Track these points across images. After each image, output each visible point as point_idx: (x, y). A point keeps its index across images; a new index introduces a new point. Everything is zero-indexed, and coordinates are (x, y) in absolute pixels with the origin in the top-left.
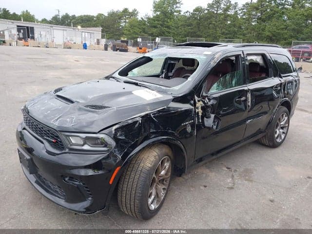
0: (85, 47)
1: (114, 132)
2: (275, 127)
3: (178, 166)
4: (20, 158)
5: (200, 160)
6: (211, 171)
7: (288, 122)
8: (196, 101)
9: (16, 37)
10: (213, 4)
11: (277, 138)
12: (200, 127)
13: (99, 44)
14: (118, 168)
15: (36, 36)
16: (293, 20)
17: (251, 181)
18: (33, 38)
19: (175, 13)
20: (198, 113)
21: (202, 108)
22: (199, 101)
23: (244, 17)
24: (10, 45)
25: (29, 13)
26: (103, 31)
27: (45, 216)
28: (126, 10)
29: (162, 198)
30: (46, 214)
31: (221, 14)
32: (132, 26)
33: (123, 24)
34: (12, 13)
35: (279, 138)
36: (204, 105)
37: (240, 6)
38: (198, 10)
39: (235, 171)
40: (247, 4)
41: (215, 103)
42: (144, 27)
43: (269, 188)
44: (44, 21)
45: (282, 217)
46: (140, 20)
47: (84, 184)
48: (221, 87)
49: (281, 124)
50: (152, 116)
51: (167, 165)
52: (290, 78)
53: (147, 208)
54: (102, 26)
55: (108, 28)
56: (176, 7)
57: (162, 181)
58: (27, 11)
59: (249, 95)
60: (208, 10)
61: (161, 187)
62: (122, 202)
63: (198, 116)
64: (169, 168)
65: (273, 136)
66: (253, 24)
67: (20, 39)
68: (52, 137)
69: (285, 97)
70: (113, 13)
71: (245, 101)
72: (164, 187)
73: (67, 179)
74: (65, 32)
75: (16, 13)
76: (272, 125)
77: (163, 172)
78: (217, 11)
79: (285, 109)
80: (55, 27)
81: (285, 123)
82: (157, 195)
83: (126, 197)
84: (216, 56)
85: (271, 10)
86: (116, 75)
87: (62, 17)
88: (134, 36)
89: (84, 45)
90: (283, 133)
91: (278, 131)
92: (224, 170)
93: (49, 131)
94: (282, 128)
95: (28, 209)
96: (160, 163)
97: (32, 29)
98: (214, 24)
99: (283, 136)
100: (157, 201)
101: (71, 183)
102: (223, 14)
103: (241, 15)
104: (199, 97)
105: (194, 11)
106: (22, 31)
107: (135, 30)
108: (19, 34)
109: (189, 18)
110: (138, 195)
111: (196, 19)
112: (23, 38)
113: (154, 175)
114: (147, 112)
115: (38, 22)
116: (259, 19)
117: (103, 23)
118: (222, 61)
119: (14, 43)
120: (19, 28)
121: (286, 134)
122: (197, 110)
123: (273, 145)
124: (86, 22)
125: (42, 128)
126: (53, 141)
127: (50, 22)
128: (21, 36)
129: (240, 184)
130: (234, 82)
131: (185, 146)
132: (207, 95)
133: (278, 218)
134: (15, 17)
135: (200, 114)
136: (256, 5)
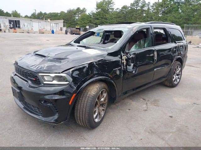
0: (53, 32)
1: (71, 72)
2: (173, 74)
3: (112, 96)
4: (13, 93)
5: (126, 93)
6: (133, 101)
7: (181, 71)
8: (122, 55)
9: (8, 27)
10: (134, 4)
11: (174, 81)
12: (125, 72)
13: (62, 31)
14: (74, 95)
15: (21, 26)
16: (185, 13)
17: (158, 106)
18: (19, 27)
19: (110, 10)
20: (123, 63)
21: (126, 60)
22: (124, 55)
23: (154, 11)
24: (5, 32)
25: (17, 12)
26: (64, 22)
27: (29, 128)
28: (78, 9)
29: (103, 116)
30: (30, 127)
31: (139, 10)
32: (83, 19)
33: (77, 18)
34: (5, 12)
35: (176, 82)
36: (127, 58)
37: (151, 4)
38: (124, 7)
39: (148, 101)
40: (156, 3)
41: (134, 57)
42: (90, 19)
43: (169, 110)
44: (26, 17)
45: (177, 126)
46: (88, 15)
47: (53, 105)
48: (137, 47)
49: (177, 72)
50: (95, 64)
51: (105, 95)
52: (182, 44)
53: (93, 121)
54: (63, 19)
55: (67, 21)
56: (111, 6)
57: (102, 105)
58: (15, 11)
59: (156, 53)
60: (131, 7)
61: (101, 108)
62: (77, 117)
63: (124, 65)
64: (106, 97)
65: (172, 80)
66: (160, 15)
67: (11, 28)
68: (33, 77)
69: (178, 55)
70: (71, 10)
71: (153, 56)
72: (103, 109)
73: (42, 102)
74: (40, 23)
75: (8, 12)
76: (171, 73)
77: (102, 99)
78: (137, 8)
79: (179, 63)
80: (33, 20)
81: (179, 72)
82: (99, 114)
83: (80, 113)
84: (134, 28)
85: (171, 7)
86: (73, 43)
87: (38, 14)
88: (84, 25)
89: (52, 32)
90: (178, 78)
91: (175, 77)
92: (141, 100)
93: (31, 74)
94: (178, 75)
95: (19, 124)
96: (100, 92)
97: (19, 21)
98: (135, 16)
99: (178, 80)
100: (99, 117)
101: (45, 104)
102: (140, 9)
103: (152, 10)
104: (124, 53)
105: (122, 8)
106: (12, 23)
107: (85, 22)
108: (10, 25)
109: (119, 13)
110: (87, 111)
111: (123, 13)
112: (13, 28)
113: (97, 100)
114: (91, 61)
115: (22, 17)
116: (164, 12)
117: (64, 17)
118: (138, 32)
119: (7, 31)
120: (10, 22)
121: (180, 79)
122: (123, 61)
123: (172, 85)
124: (53, 17)
125: (27, 72)
126: (34, 79)
127: (30, 18)
128: (12, 26)
129: (151, 108)
130: (146, 45)
131: (116, 83)
132: (129, 52)
133: (174, 126)
134: (7, 15)
135: (125, 64)
136: (161, 4)
